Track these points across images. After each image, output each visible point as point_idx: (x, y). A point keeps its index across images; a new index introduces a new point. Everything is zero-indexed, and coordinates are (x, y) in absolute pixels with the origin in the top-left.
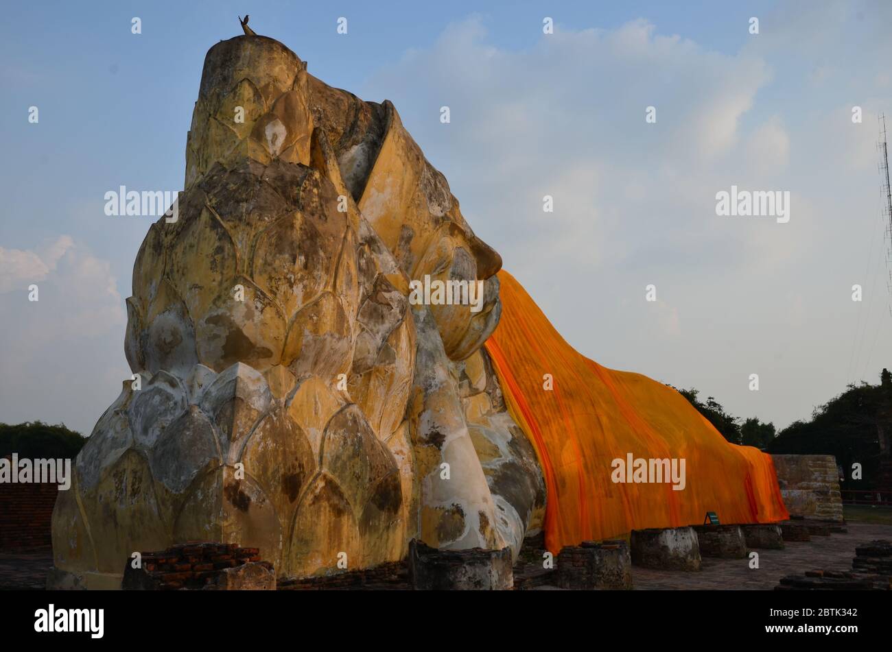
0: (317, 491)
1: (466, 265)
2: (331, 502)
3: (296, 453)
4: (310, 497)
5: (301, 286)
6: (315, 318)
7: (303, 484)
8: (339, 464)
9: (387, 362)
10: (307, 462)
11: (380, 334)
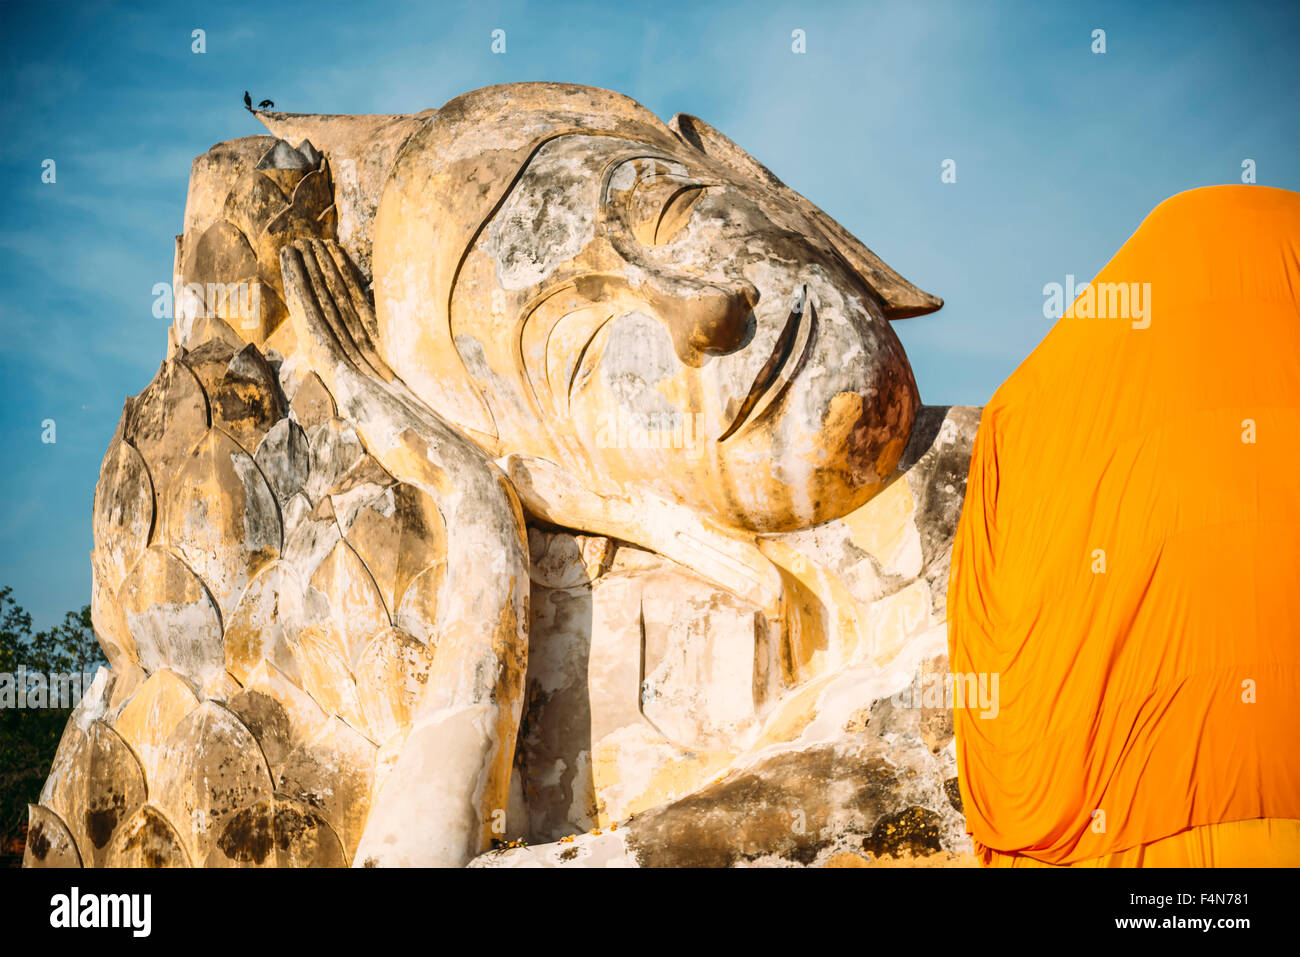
0: (134, 832)
1: (641, 348)
2: (148, 847)
3: (110, 781)
4: (123, 841)
5: (119, 550)
6: (134, 590)
7: (119, 822)
8: (172, 793)
9: (318, 616)
10: (131, 794)
11: (307, 572)
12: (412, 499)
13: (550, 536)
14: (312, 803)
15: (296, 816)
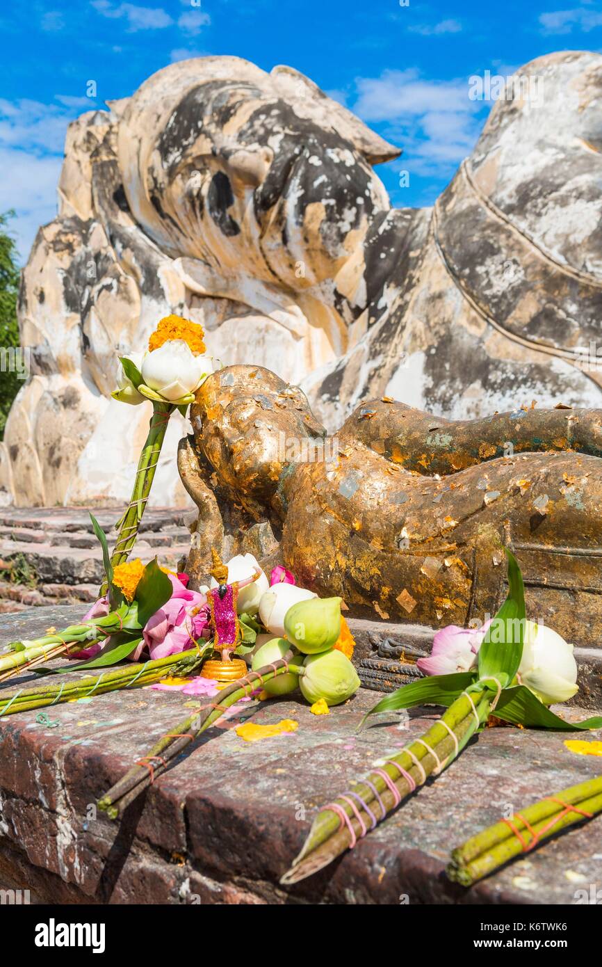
12: (126, 284)
13: (201, 300)
14: (81, 439)
15: (74, 446)
